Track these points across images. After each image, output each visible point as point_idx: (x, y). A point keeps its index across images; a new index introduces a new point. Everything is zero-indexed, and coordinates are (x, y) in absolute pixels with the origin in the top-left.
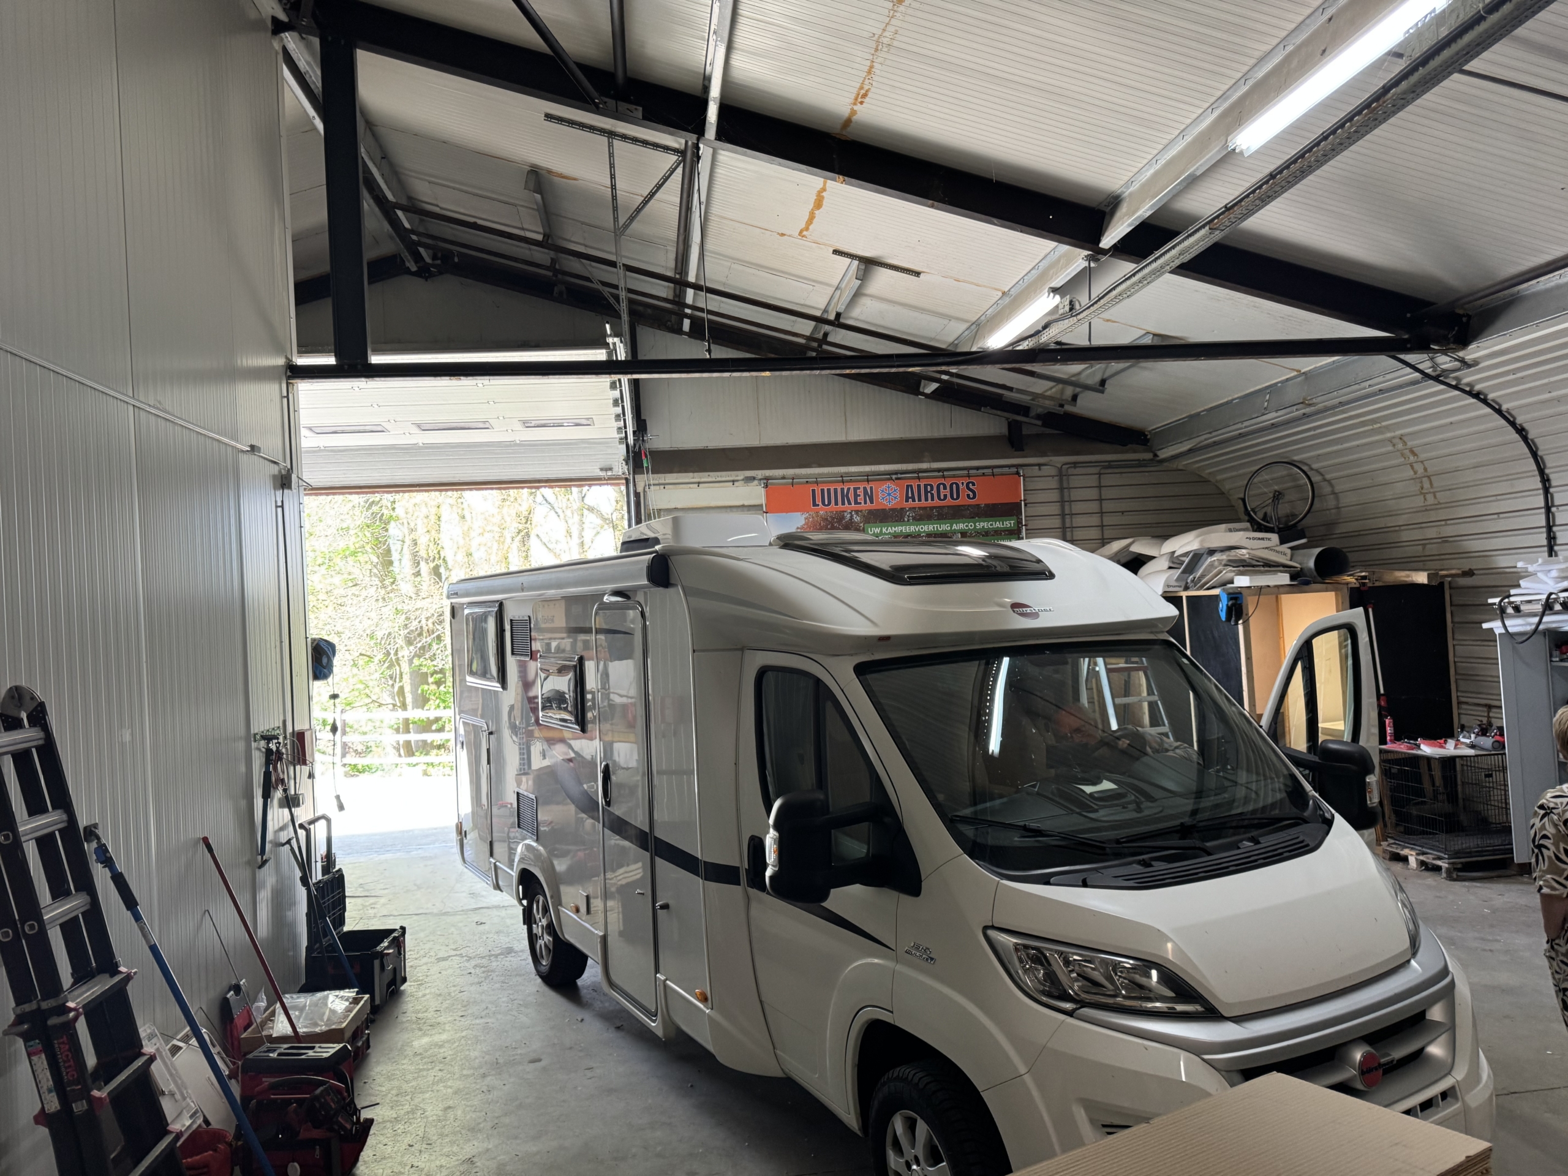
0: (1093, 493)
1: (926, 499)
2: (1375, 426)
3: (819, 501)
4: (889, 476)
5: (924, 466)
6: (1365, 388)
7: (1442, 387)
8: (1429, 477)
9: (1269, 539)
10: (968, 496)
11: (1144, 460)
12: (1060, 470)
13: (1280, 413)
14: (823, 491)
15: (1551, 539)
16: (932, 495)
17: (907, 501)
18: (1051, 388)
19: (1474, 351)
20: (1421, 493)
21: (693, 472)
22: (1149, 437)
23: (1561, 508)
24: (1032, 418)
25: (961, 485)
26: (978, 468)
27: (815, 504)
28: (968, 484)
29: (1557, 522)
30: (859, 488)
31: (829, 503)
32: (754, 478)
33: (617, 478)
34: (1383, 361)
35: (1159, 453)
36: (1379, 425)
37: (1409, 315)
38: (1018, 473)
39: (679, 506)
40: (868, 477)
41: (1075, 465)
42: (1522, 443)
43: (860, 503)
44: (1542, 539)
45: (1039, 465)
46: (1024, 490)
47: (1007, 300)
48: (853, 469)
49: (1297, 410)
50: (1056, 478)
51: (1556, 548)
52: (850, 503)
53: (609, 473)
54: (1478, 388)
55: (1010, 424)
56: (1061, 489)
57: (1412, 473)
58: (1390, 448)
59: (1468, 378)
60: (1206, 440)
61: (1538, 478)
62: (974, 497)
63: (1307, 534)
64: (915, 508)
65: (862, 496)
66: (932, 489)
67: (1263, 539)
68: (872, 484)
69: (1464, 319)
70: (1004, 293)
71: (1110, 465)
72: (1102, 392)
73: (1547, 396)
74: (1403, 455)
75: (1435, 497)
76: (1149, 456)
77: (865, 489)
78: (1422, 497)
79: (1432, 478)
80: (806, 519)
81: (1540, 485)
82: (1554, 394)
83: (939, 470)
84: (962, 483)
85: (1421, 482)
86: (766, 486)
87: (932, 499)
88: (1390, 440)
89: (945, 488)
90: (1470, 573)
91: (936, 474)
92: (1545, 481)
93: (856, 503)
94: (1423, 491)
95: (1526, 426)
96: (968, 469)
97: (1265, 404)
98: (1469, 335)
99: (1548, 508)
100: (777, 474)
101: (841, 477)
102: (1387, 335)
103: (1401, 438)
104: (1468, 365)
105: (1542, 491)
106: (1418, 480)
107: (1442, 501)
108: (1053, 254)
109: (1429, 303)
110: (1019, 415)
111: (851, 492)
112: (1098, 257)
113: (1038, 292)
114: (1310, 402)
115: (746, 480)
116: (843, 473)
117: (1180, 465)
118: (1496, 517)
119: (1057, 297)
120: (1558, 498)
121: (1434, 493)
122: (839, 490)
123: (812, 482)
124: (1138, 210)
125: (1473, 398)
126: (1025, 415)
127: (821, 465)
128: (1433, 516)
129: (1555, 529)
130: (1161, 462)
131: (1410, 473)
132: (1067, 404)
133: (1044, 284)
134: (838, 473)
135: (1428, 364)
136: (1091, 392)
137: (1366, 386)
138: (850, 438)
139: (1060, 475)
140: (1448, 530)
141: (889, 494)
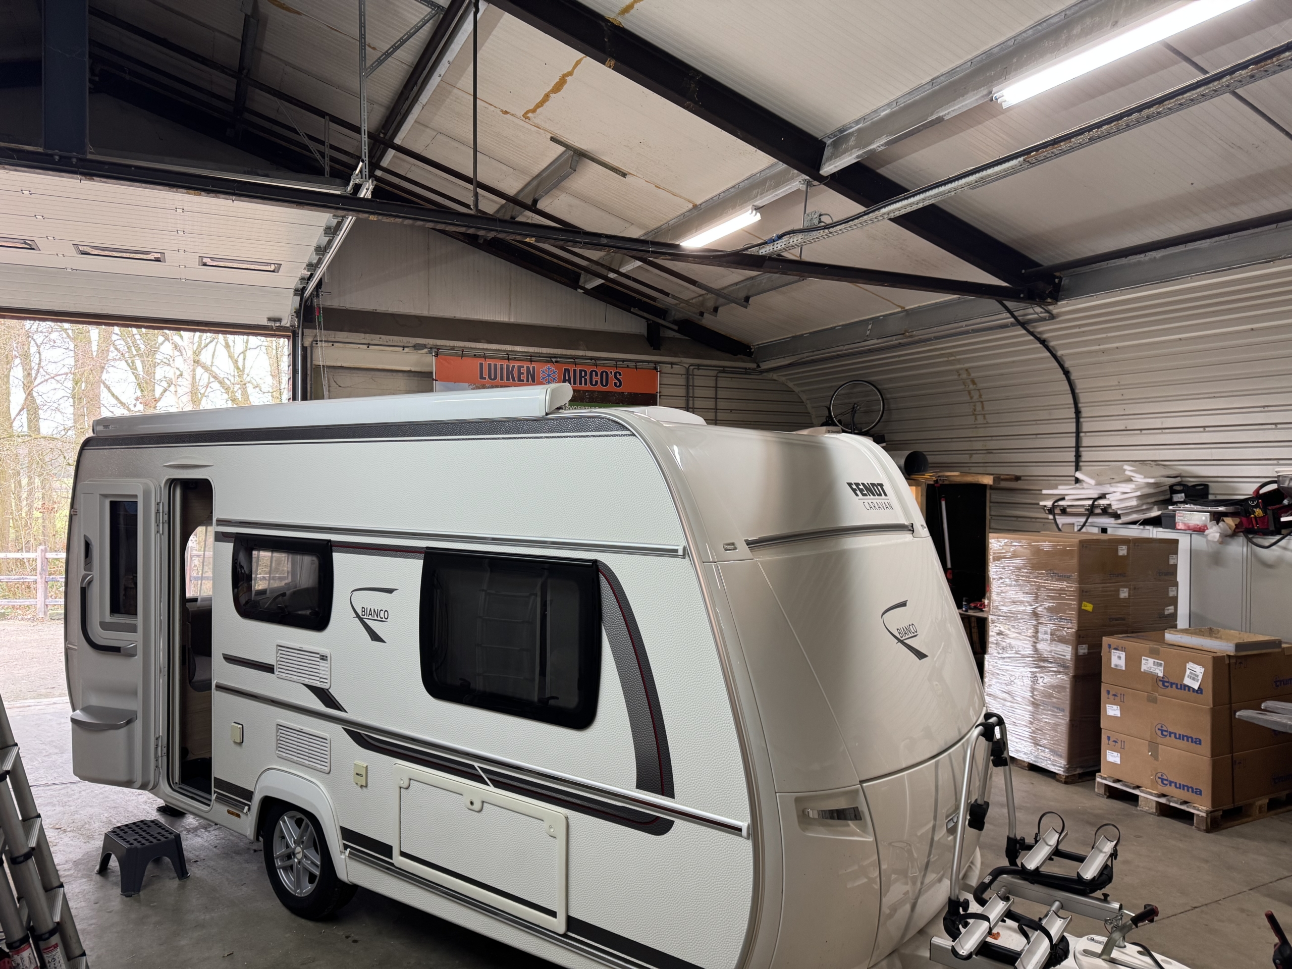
0: (711, 393)
1: (581, 384)
2: (950, 359)
3: (486, 375)
4: (549, 359)
5: (580, 353)
6: (962, 327)
7: (1024, 332)
8: (982, 402)
10: (615, 384)
11: (749, 369)
12: (688, 369)
13: (880, 341)
14: (490, 365)
15: (1078, 456)
16: (586, 380)
18: (692, 299)
19: (1063, 307)
20: (973, 414)
21: (365, 333)
22: (752, 350)
23: (1088, 434)
24: (669, 322)
25: (610, 374)
26: (623, 361)
27: (482, 377)
28: (615, 373)
29: (1084, 445)
30: (523, 367)
31: (495, 378)
32: (423, 346)
33: (285, 329)
34: (991, 304)
35: (761, 364)
36: (953, 358)
37: (1023, 271)
38: (656, 368)
39: (345, 365)
40: (531, 358)
41: (699, 366)
42: (1066, 382)
43: (523, 381)
44: (1071, 456)
45: (672, 364)
46: (660, 384)
47: (695, 213)
48: (518, 348)
49: (896, 340)
50: (684, 376)
51: (1081, 464)
52: (513, 380)
53: (278, 324)
54: (1045, 336)
55: (649, 327)
56: (687, 386)
57: (969, 398)
58: (956, 377)
60: (807, 357)
61: (1073, 410)
62: (620, 386)
63: (886, 438)
65: (525, 375)
66: (586, 375)
68: (534, 365)
69: (1057, 281)
70: (695, 206)
71: (724, 370)
72: (746, 308)
73: (1097, 347)
74: (964, 384)
75: (985, 418)
76: (754, 366)
77: (528, 368)
78: (973, 417)
79: (984, 403)
81: (1074, 416)
82: (1102, 347)
83: (591, 358)
84: (611, 372)
85: (975, 406)
86: (437, 355)
87: (586, 384)
88: (957, 371)
89: (596, 375)
90: (1017, 478)
91: (589, 361)
92: (1078, 412)
93: (520, 380)
94: (976, 413)
95: (1071, 369)
96: (617, 360)
97: (868, 332)
98: (1060, 293)
99: (1078, 432)
100: (448, 344)
101: (507, 354)
102: (1005, 284)
103: (967, 370)
104: (1052, 317)
105: (1074, 420)
106: (972, 404)
107: (989, 422)
108: (758, 175)
109: (1037, 265)
110: (661, 318)
111: (516, 369)
112: (815, 183)
113: (737, 208)
114: (911, 334)
115: (417, 347)
116: (509, 351)
117: (774, 376)
118: (1034, 436)
119: (758, 215)
120: (1086, 427)
121: (984, 415)
122: (505, 367)
123: (480, 356)
124: (870, 144)
125: (1041, 343)
126: (664, 319)
127: (489, 342)
128: (981, 432)
129: (1081, 449)
130: (762, 372)
131: (967, 398)
132: (705, 315)
133: (746, 202)
134: (505, 351)
135: (1021, 312)
136: (733, 305)
137: (963, 326)
138: (513, 320)
139: (688, 374)
140: (992, 444)
141: (549, 375)
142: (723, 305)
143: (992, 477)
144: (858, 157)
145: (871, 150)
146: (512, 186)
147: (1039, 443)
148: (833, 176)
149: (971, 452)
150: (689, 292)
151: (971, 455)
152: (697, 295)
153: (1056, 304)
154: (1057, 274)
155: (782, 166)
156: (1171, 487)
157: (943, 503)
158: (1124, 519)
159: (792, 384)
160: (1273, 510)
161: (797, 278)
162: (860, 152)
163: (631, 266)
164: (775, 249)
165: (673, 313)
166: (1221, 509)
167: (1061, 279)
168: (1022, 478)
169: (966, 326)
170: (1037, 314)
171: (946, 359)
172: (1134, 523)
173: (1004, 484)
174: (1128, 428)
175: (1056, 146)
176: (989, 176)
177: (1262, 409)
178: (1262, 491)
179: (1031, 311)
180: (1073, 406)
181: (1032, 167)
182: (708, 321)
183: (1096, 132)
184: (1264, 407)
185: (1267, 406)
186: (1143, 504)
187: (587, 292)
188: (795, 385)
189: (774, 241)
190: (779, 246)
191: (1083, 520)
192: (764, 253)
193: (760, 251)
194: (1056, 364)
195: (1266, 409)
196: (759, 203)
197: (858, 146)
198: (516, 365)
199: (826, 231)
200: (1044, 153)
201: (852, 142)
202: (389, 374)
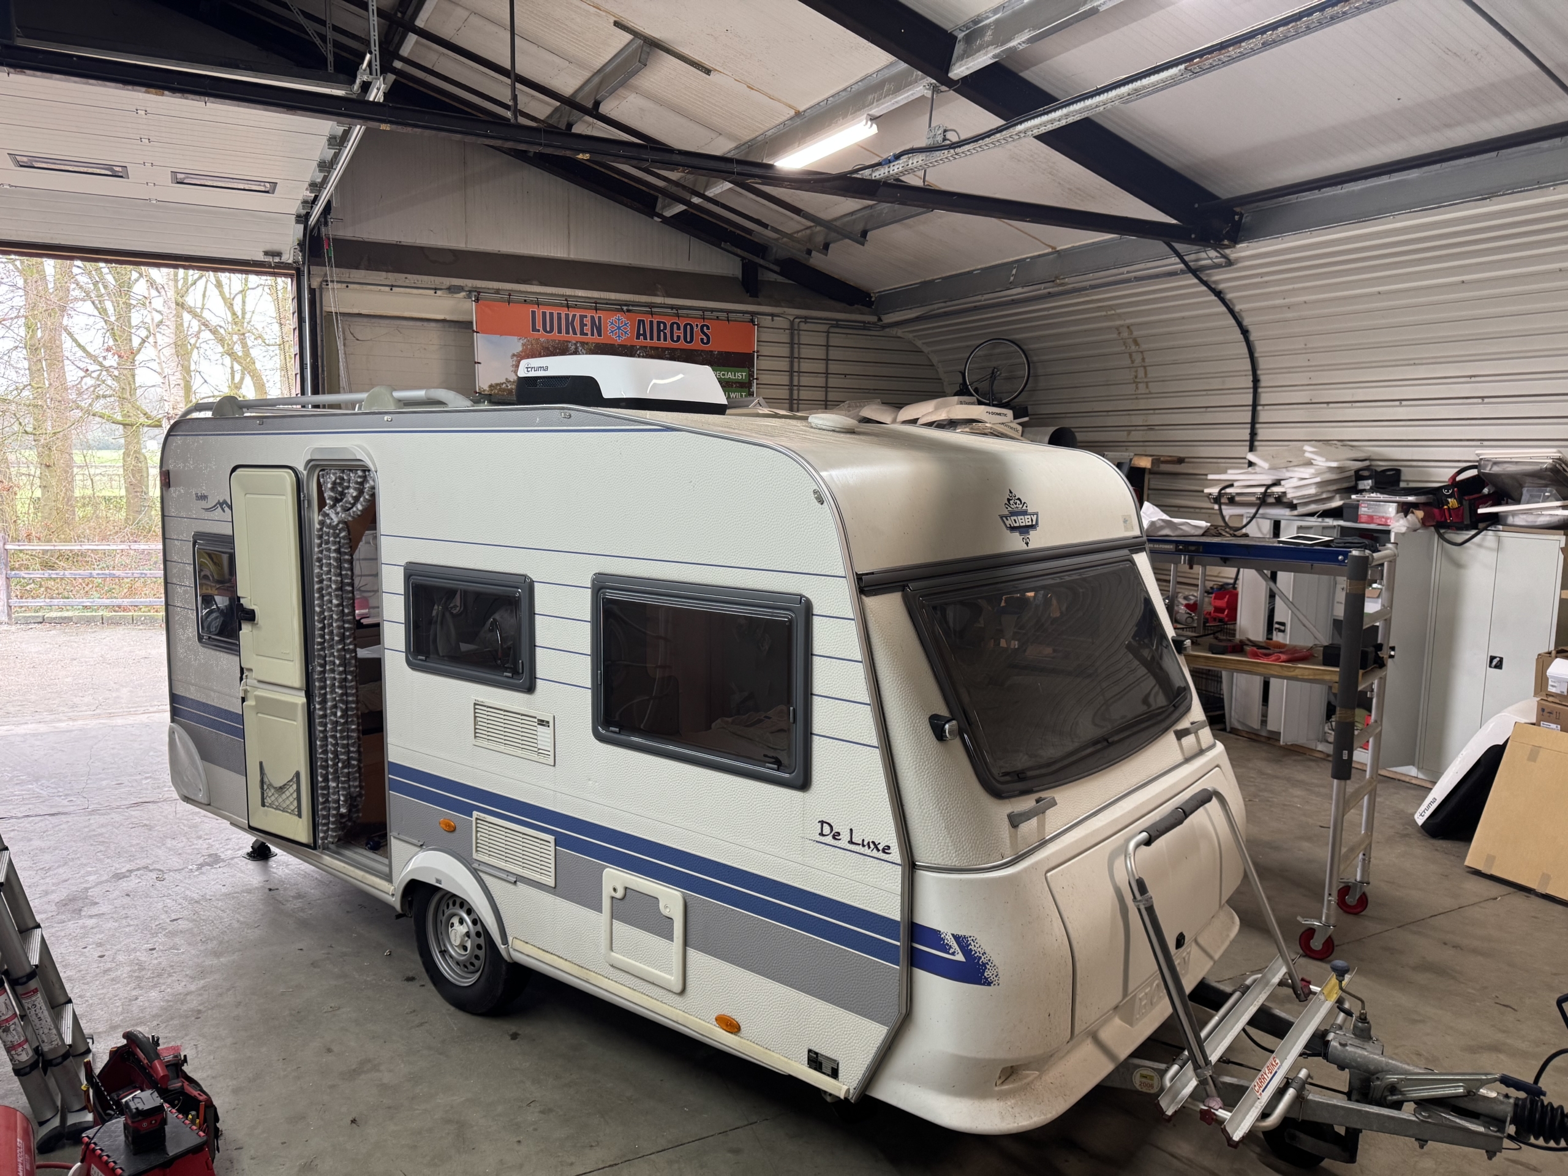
0: (820, 353)
1: (659, 339)
2: (1109, 313)
3: (539, 326)
4: (621, 307)
5: (658, 300)
6: (1123, 274)
7: (1196, 281)
8: (1145, 367)
9: (1005, 415)
10: (702, 340)
11: (869, 323)
12: (792, 323)
13: (1026, 289)
14: (544, 314)
15: (1253, 434)
16: (665, 334)
17: (638, 338)
18: (798, 232)
19: (1243, 251)
20: (1134, 382)
21: (387, 271)
22: (873, 299)
23: (1266, 407)
24: (770, 262)
25: (695, 328)
26: (712, 310)
27: (534, 329)
28: (702, 327)
29: (1261, 420)
30: (586, 317)
31: (552, 330)
32: (460, 289)
33: (286, 266)
34: (1160, 246)
35: (883, 317)
36: (1113, 312)
37: (1196, 206)
38: (752, 321)
39: (364, 312)
40: (596, 305)
41: (806, 319)
42: (1244, 343)
43: (587, 334)
44: (1246, 434)
45: (773, 315)
46: (758, 341)
47: (798, 121)
48: (581, 293)
49: (1045, 288)
50: (787, 331)
51: (1256, 443)
52: (575, 333)
53: (277, 260)
54: (1221, 286)
55: (745, 267)
56: (792, 344)
57: (1130, 362)
58: (1115, 336)
59: (1217, 277)
60: (939, 308)
61: (1251, 378)
62: (708, 342)
63: (1030, 411)
64: (646, 347)
65: (589, 326)
66: (665, 328)
67: (1000, 414)
68: (600, 314)
69: (1237, 217)
70: (798, 114)
72: (863, 245)
73: (1280, 302)
74: (1125, 344)
75: (1147, 387)
76: (874, 319)
77: (592, 318)
78: (1135, 385)
79: (1148, 368)
80: (523, 345)
81: (1251, 385)
82: (1288, 301)
83: (672, 307)
84: (697, 324)
85: (1136, 371)
86: (477, 300)
87: (665, 340)
88: (1117, 328)
89: (679, 328)
90: (1181, 461)
91: (669, 310)
92: (1256, 381)
93: (582, 333)
94: (1138, 380)
95: (1251, 328)
96: (704, 310)
97: (1012, 278)
98: (1240, 234)
99: (1255, 405)
100: (491, 287)
101: (566, 300)
102: (1174, 221)
103: (1128, 327)
104: (1230, 263)
105: (1252, 390)
106: (1133, 369)
107: (1152, 391)
108: (875, 76)
109: (1217, 198)
110: (758, 257)
111: (577, 318)
112: (944, 88)
113: (849, 117)
114: (1062, 281)
115: (452, 290)
116: (569, 296)
117: (899, 331)
118: (1204, 410)
119: (875, 126)
120: (1264, 398)
121: (1147, 382)
122: (563, 316)
123: (532, 302)
124: (1010, 40)
125: (1216, 296)
126: (763, 258)
127: (542, 284)
128: (1142, 404)
129: (1257, 426)
130: (884, 327)
131: (1128, 362)
132: (814, 253)
133: (859, 109)
134: (563, 296)
135: (1193, 257)
136: (847, 241)
137: (1124, 272)
138: (573, 256)
139: (792, 328)
140: (1155, 419)
141: (619, 328)
142: (835, 241)
143: (1150, 459)
144: (994, 56)
145: (1010, 48)
146: (568, 83)
147: (1208, 418)
148: (965, 79)
149: (1130, 428)
150: (792, 224)
151: (1130, 431)
152: (803, 228)
153: (1234, 247)
154: (1238, 209)
155: (903, 66)
156: (1357, 472)
158: (1301, 510)
159: (921, 342)
160: (1470, 500)
161: (921, 210)
162: (998, 51)
163: (720, 189)
164: (891, 172)
165: (774, 250)
166: (1411, 499)
167: (1241, 215)
168: (1186, 460)
169: (1128, 272)
170: (1211, 259)
171: (1104, 313)
173: (1164, 468)
174: (1313, 401)
175: (1223, 51)
176: (1144, 87)
177: (1468, 379)
178: (1459, 478)
179: (1203, 255)
180: (1251, 373)
181: (1195, 77)
182: (817, 260)
183: (1271, 35)
184: (1471, 377)
185: (1475, 376)
186: (1322, 493)
187: (666, 221)
188: (924, 343)
189: (890, 162)
190: (896, 168)
191: (1253, 510)
192: (878, 177)
193: (874, 175)
194: (1233, 321)
195: (1473, 379)
196: (876, 111)
197: (995, 42)
198: (578, 315)
199: (952, 151)
200: (1209, 60)
201: (989, 34)
202: (419, 324)
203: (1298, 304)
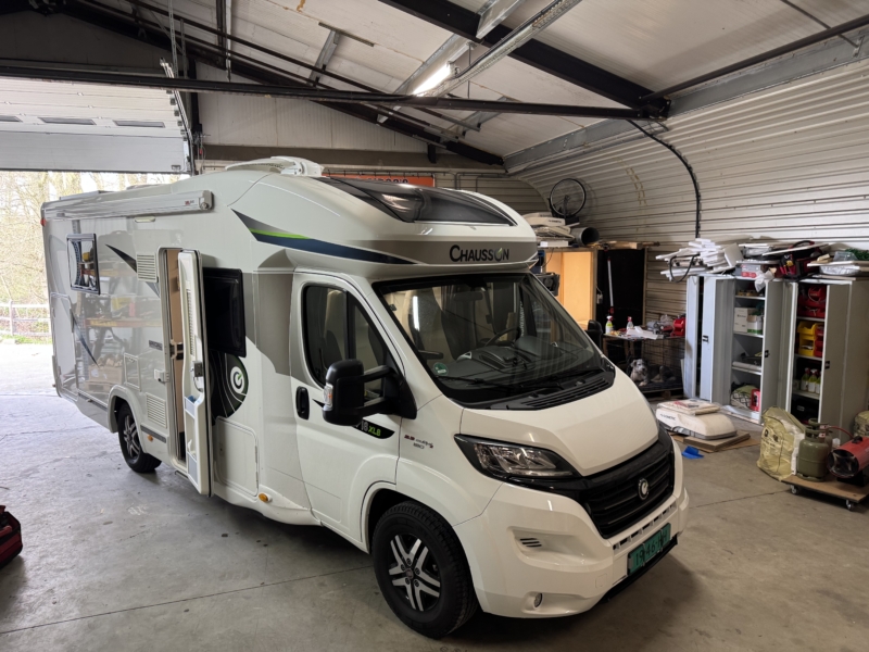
4: (356, 173)
5: (379, 168)
7: (654, 141)
8: (643, 191)
9: (560, 222)
11: (500, 174)
12: (455, 176)
13: (571, 151)
15: (698, 227)
18: (450, 129)
19: (671, 121)
22: (503, 160)
23: (705, 211)
24: (441, 144)
26: (410, 172)
29: (702, 219)
34: (624, 123)
35: (509, 170)
36: (620, 161)
37: (641, 97)
38: (432, 176)
40: (344, 172)
41: (464, 174)
42: (689, 174)
44: (693, 227)
45: (444, 173)
48: (336, 166)
49: (580, 149)
51: (700, 233)
54: (671, 143)
55: (429, 147)
57: (635, 189)
58: (626, 174)
59: (666, 137)
61: (695, 195)
67: (557, 221)
69: (667, 103)
70: (423, 63)
71: (482, 175)
72: (479, 131)
73: (704, 150)
74: (631, 178)
75: (645, 203)
76: (503, 171)
78: (639, 202)
79: (645, 192)
81: (695, 199)
82: (708, 149)
83: (387, 171)
85: (639, 194)
88: (626, 169)
90: (657, 244)
91: (385, 173)
92: (698, 196)
94: (640, 199)
95: (693, 166)
96: (404, 172)
97: (564, 145)
98: (669, 112)
99: (698, 211)
102: (628, 108)
103: (631, 169)
104: (667, 129)
105: (696, 202)
106: (637, 193)
107: (648, 205)
108: (451, 40)
109: (650, 92)
110: (434, 142)
112: (475, 44)
114: (588, 145)
117: (519, 178)
118: (673, 214)
119: (452, 68)
120: (704, 206)
121: (645, 200)
125: (668, 148)
126: (437, 142)
128: (644, 213)
129: (700, 222)
130: (509, 176)
133: (444, 59)
135: (648, 127)
136: (472, 130)
138: (334, 147)
139: (456, 179)
140: (650, 221)
142: (467, 130)
145: (498, 19)
147: (676, 219)
148: (484, 38)
149: (637, 227)
150: (446, 125)
153: (667, 120)
154: (666, 97)
155: (457, 36)
157: (609, 263)
159: (531, 183)
160: (800, 261)
162: (493, 22)
163: (397, 108)
170: (657, 127)
171: (616, 162)
172: (720, 273)
174: (727, 207)
179: (651, 126)
180: (695, 192)
184: (808, 188)
187: (382, 125)
188: (533, 184)
194: (681, 163)
197: (493, 17)
201: (491, 12)
203: (712, 150)
